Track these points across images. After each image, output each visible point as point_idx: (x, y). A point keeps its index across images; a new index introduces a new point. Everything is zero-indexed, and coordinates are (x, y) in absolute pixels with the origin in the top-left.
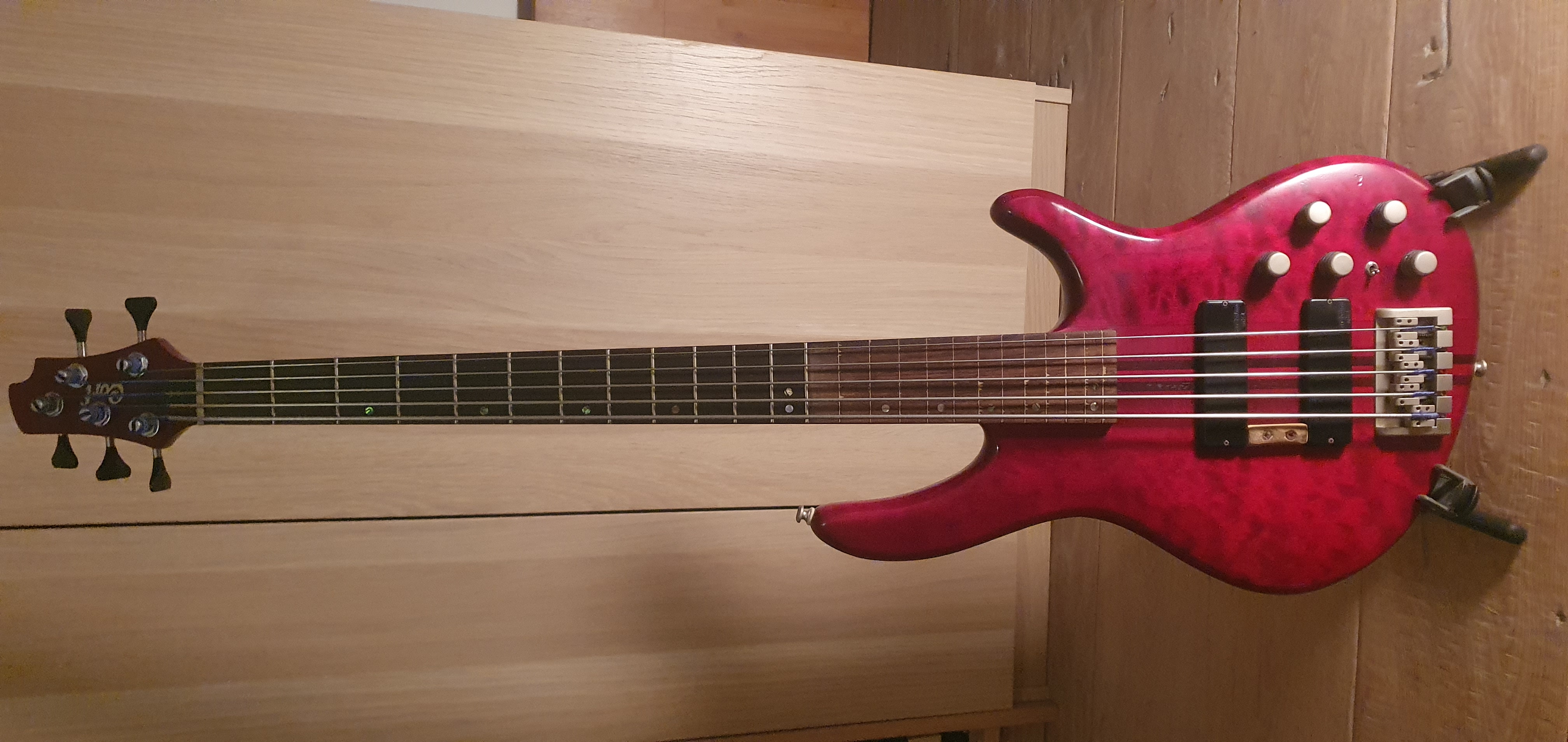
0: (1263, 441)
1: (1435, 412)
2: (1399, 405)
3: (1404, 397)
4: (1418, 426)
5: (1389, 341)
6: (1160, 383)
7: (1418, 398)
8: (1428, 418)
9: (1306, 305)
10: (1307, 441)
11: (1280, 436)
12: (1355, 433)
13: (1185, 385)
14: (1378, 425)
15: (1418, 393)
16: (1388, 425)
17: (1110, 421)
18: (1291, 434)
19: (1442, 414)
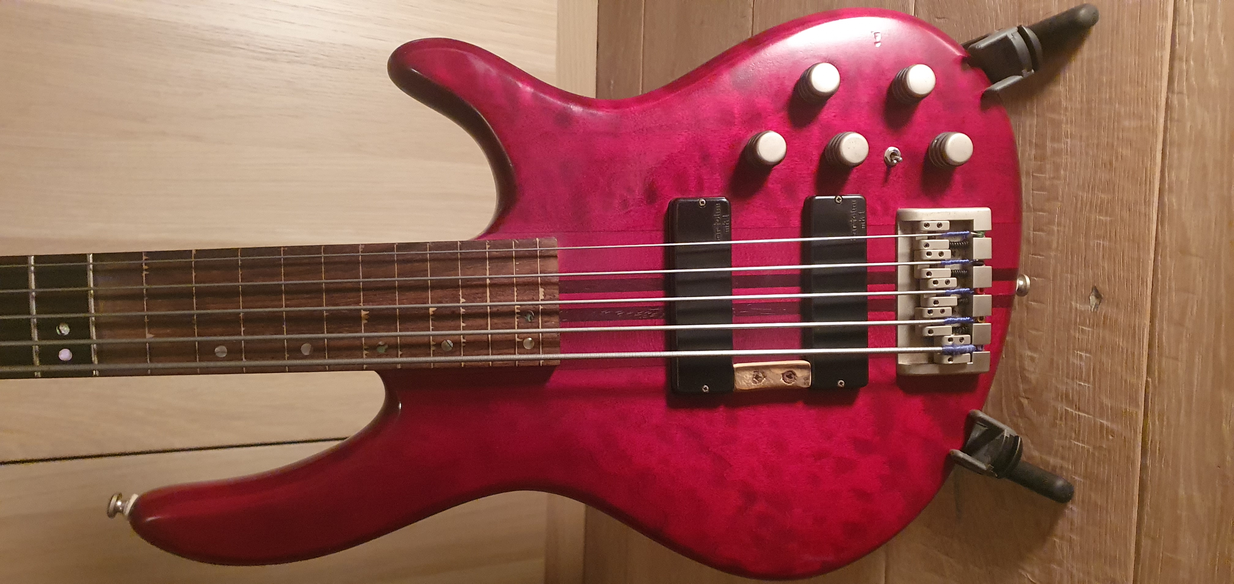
0: (753, 386)
1: (971, 343)
2: (926, 335)
3: (932, 325)
4: (951, 362)
5: (915, 253)
6: (620, 309)
7: (950, 327)
8: (963, 352)
9: (809, 203)
10: (810, 384)
11: (776, 379)
12: (872, 372)
13: (653, 312)
14: (902, 361)
15: (951, 319)
16: (911, 361)
17: (551, 363)
18: (790, 375)
19: (979, 345)
